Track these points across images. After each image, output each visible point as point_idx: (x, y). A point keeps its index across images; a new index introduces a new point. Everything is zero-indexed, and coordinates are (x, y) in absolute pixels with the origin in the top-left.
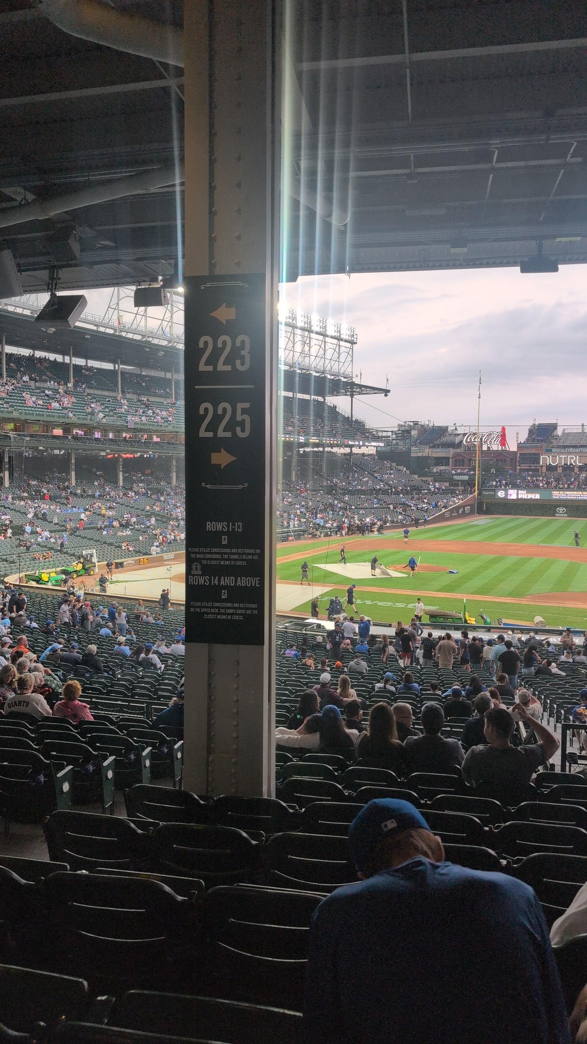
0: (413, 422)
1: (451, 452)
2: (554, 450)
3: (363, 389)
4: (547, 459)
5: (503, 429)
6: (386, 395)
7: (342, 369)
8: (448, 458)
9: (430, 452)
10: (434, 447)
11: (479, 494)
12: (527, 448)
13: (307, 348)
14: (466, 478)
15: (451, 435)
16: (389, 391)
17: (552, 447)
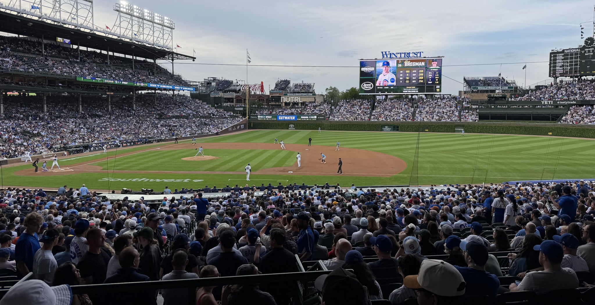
0: (213, 78)
1: (234, 95)
2: (288, 94)
3: (179, 56)
4: (284, 99)
5: (262, 83)
6: (194, 61)
7: (166, 43)
8: (233, 99)
9: (223, 95)
10: (225, 92)
11: (249, 118)
12: (275, 93)
13: (141, 29)
14: (242, 109)
15: (234, 86)
16: (195, 58)
17: (287, 93)
